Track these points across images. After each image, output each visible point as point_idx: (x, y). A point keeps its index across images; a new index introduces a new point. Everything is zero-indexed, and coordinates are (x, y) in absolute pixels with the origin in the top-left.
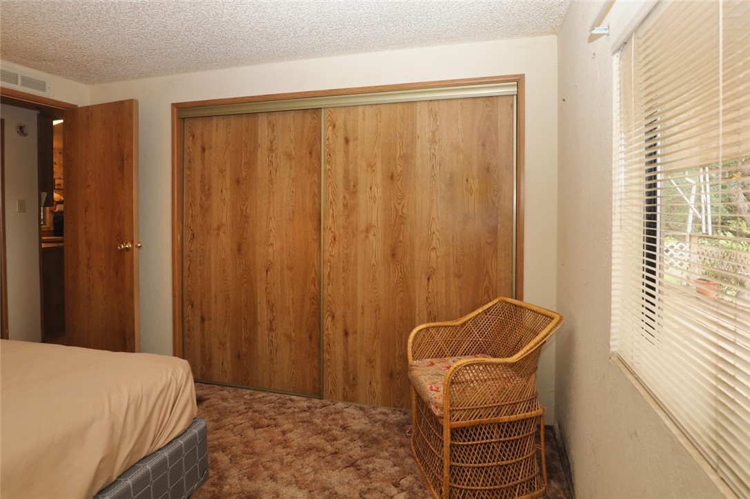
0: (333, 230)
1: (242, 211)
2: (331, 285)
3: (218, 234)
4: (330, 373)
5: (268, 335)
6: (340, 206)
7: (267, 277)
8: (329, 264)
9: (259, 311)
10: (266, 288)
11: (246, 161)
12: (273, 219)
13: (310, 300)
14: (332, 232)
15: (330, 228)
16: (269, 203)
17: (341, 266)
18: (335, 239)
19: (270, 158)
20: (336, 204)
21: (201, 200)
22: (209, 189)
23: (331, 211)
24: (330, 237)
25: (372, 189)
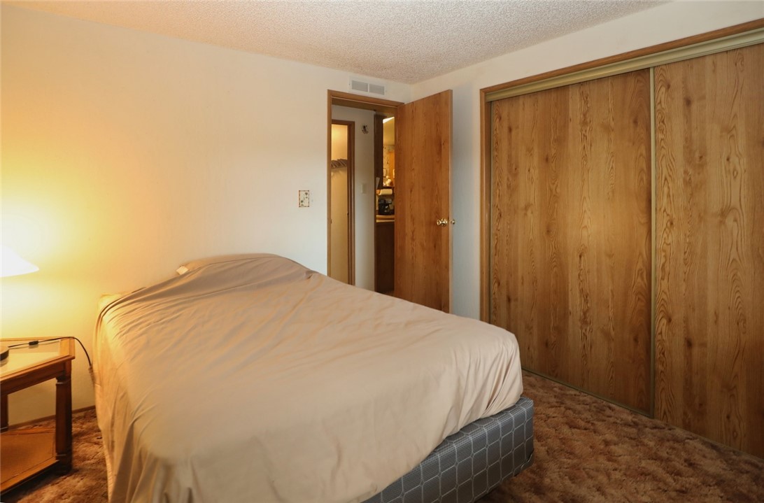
0: (669, 212)
1: (551, 190)
2: (666, 280)
3: (526, 214)
4: (663, 389)
5: (581, 328)
6: (680, 182)
7: (580, 263)
8: (663, 254)
9: (570, 300)
10: (579, 275)
11: (556, 137)
12: (587, 199)
13: (636, 295)
14: (668, 215)
15: (665, 211)
16: (583, 181)
17: (682, 258)
18: (672, 224)
19: (584, 132)
20: (673, 181)
21: (508, 179)
22: (516, 169)
23: (666, 189)
24: (665, 222)
25: (731, 160)
